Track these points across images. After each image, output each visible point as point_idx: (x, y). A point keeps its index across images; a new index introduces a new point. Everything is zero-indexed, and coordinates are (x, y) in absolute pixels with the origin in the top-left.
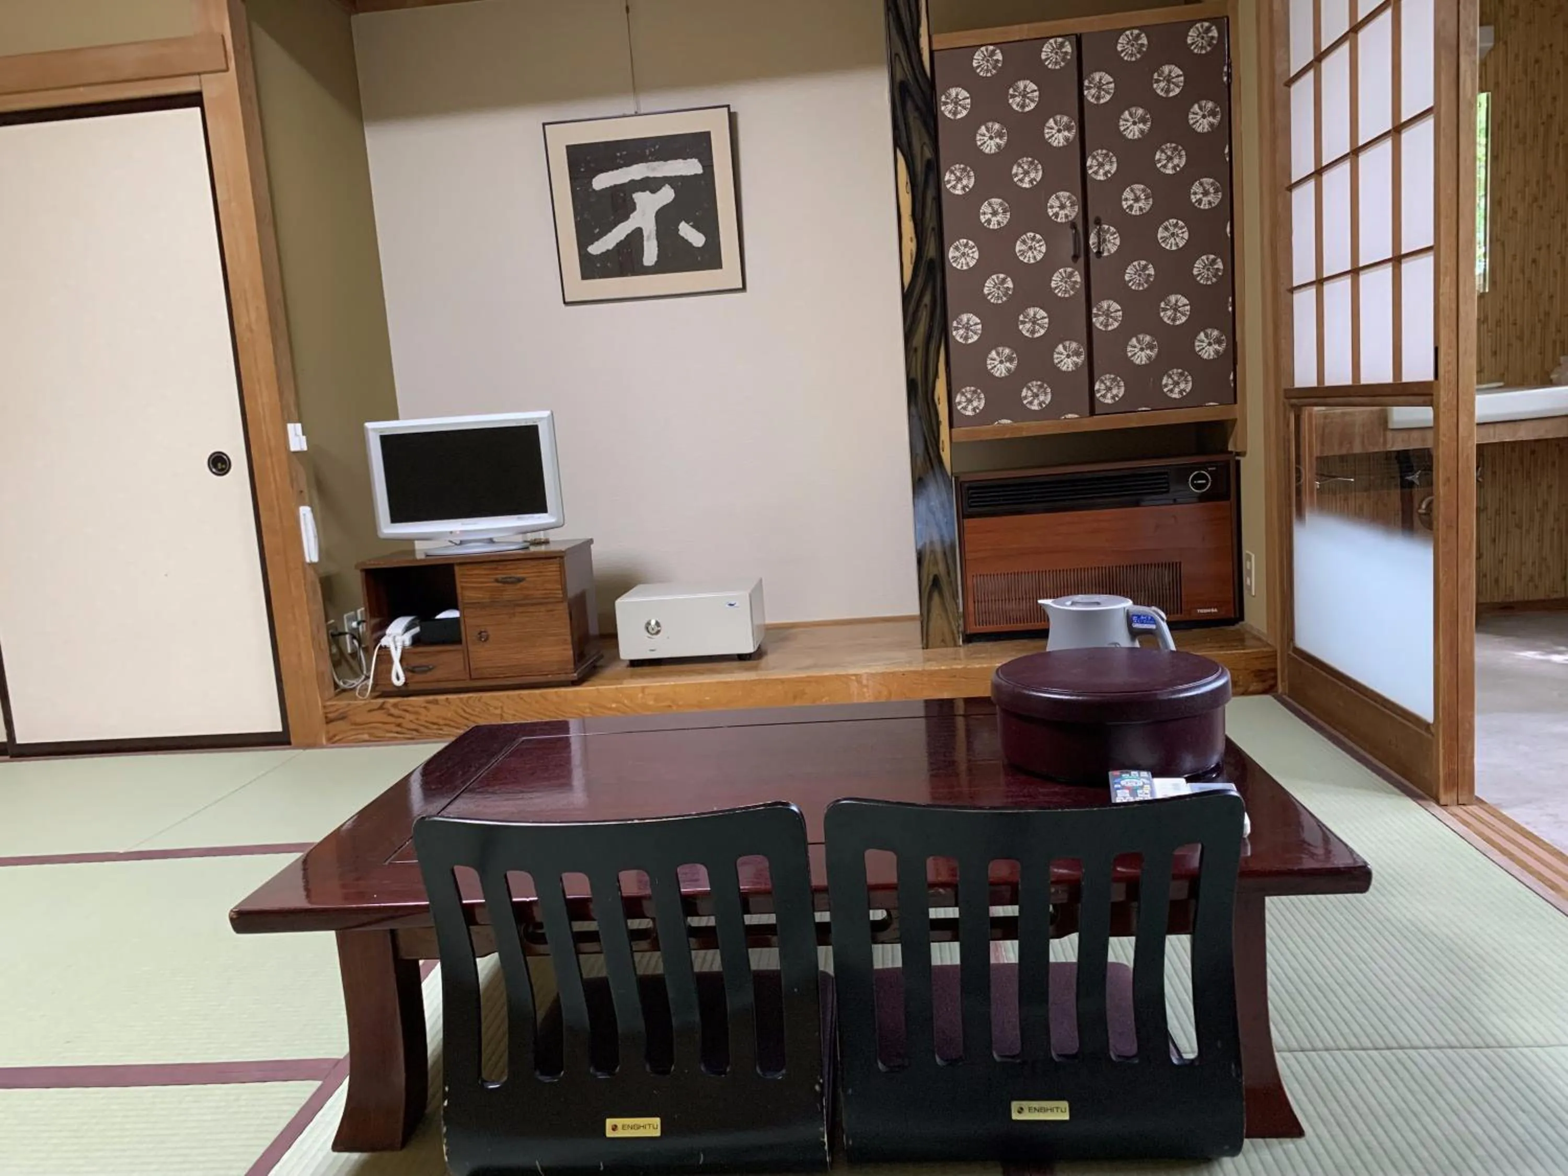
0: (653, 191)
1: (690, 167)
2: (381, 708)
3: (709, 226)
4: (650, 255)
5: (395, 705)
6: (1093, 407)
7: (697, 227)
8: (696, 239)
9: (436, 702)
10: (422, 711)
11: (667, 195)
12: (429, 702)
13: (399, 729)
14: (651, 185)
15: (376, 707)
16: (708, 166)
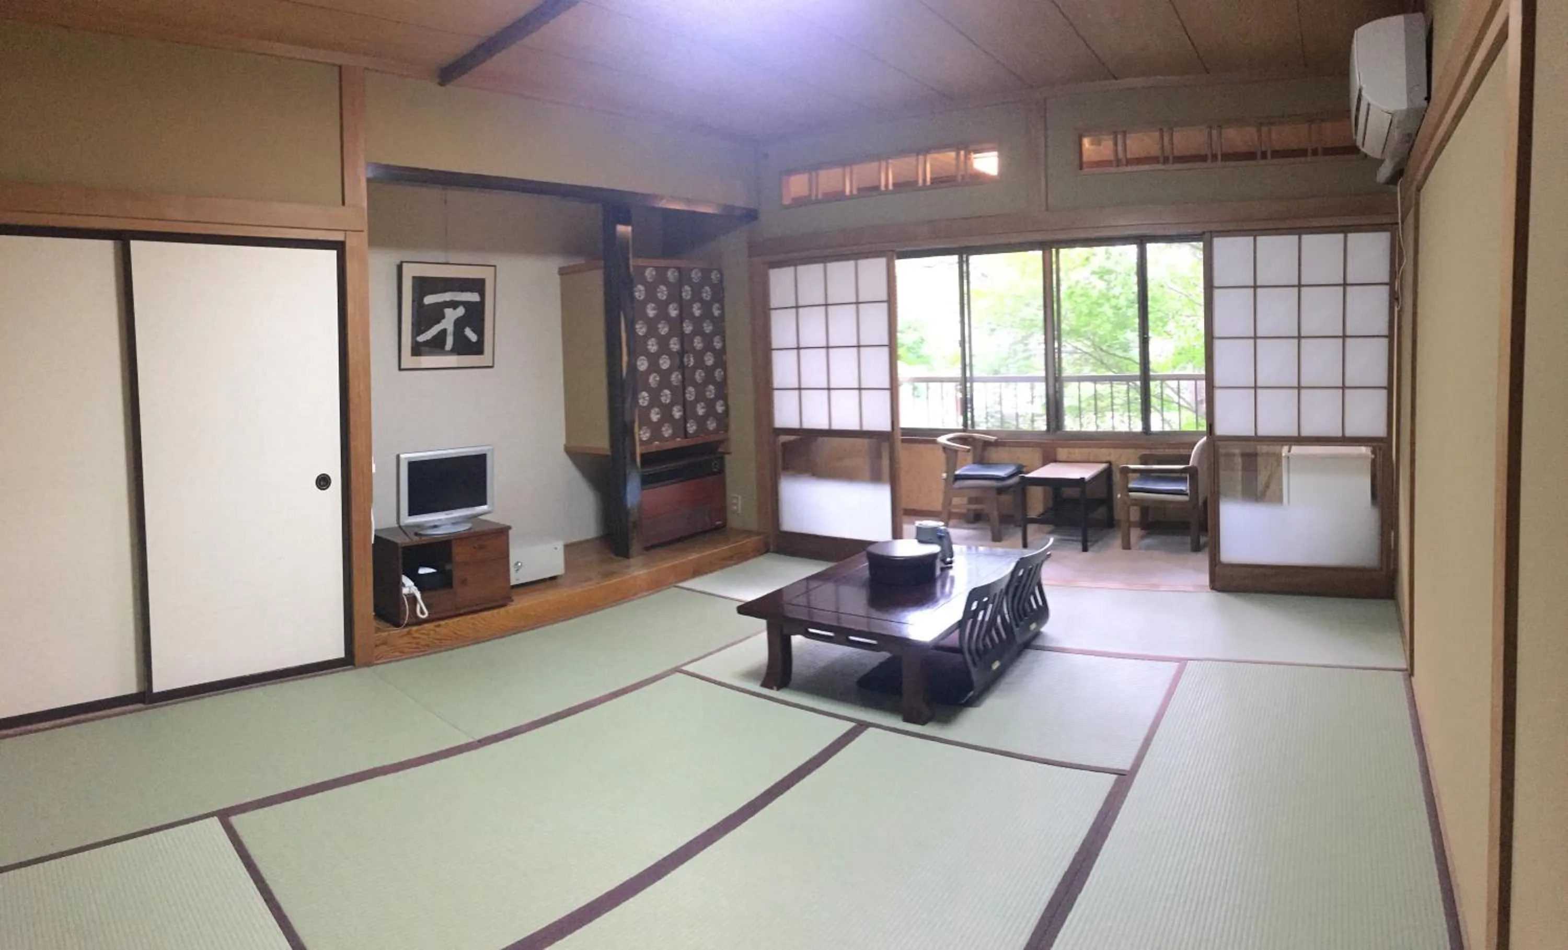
0: (455, 309)
1: (474, 297)
2: (409, 633)
3: (480, 332)
4: (449, 344)
5: (417, 631)
6: (686, 435)
7: (474, 331)
8: (473, 337)
9: (439, 626)
10: (432, 633)
11: (461, 311)
12: (436, 626)
13: (417, 646)
14: (454, 305)
15: (405, 633)
16: (482, 296)
